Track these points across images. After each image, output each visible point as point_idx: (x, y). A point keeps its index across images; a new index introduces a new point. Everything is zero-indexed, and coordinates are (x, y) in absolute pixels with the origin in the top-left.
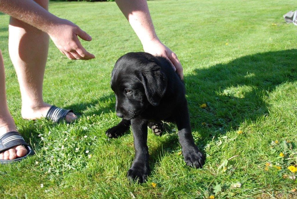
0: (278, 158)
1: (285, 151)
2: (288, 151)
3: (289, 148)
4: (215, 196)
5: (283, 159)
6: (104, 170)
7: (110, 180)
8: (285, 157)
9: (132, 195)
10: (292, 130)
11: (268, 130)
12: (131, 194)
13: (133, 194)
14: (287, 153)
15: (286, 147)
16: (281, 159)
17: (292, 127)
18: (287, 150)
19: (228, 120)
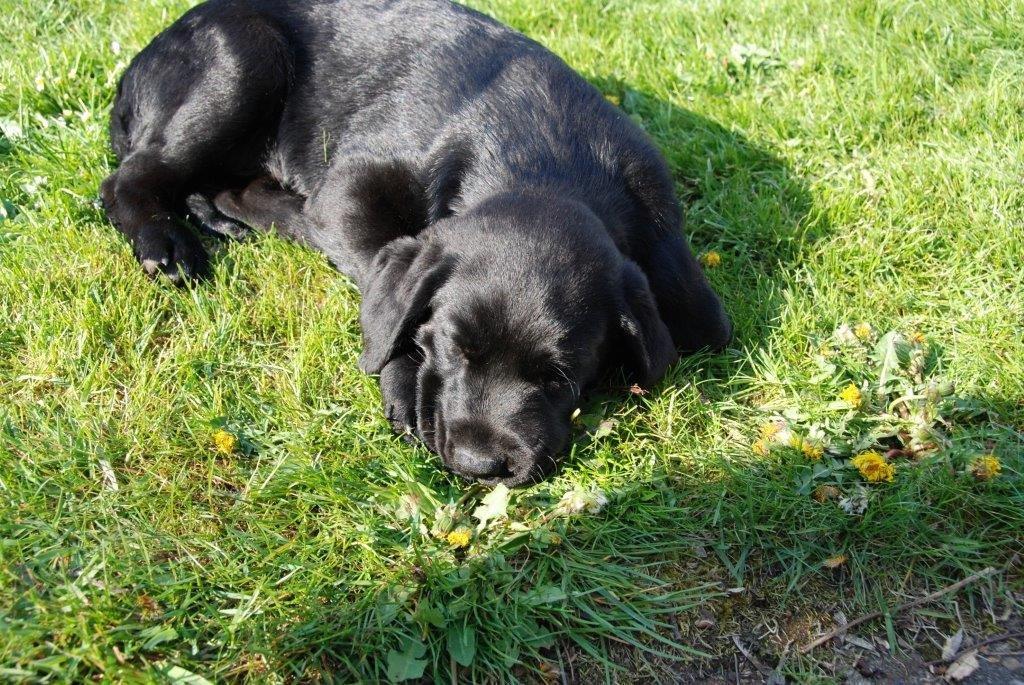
0: (834, 406)
1: (883, 380)
2: (895, 383)
3: (904, 366)
4: (475, 532)
5: (850, 416)
6: (21, 342)
7: (38, 390)
8: (862, 409)
9: (109, 472)
10: (963, 284)
11: (847, 270)
12: (105, 469)
13: (112, 473)
14: (889, 390)
15: (891, 361)
16: (843, 412)
17: (969, 273)
18: (894, 378)
19: (690, 191)
